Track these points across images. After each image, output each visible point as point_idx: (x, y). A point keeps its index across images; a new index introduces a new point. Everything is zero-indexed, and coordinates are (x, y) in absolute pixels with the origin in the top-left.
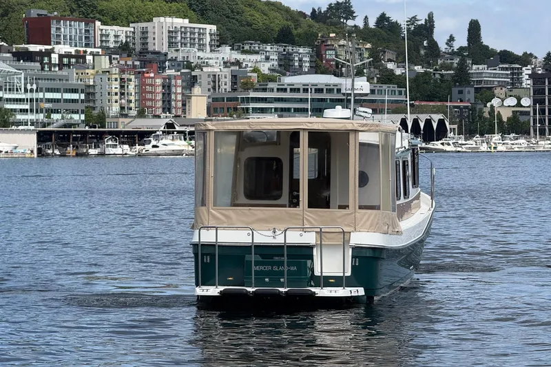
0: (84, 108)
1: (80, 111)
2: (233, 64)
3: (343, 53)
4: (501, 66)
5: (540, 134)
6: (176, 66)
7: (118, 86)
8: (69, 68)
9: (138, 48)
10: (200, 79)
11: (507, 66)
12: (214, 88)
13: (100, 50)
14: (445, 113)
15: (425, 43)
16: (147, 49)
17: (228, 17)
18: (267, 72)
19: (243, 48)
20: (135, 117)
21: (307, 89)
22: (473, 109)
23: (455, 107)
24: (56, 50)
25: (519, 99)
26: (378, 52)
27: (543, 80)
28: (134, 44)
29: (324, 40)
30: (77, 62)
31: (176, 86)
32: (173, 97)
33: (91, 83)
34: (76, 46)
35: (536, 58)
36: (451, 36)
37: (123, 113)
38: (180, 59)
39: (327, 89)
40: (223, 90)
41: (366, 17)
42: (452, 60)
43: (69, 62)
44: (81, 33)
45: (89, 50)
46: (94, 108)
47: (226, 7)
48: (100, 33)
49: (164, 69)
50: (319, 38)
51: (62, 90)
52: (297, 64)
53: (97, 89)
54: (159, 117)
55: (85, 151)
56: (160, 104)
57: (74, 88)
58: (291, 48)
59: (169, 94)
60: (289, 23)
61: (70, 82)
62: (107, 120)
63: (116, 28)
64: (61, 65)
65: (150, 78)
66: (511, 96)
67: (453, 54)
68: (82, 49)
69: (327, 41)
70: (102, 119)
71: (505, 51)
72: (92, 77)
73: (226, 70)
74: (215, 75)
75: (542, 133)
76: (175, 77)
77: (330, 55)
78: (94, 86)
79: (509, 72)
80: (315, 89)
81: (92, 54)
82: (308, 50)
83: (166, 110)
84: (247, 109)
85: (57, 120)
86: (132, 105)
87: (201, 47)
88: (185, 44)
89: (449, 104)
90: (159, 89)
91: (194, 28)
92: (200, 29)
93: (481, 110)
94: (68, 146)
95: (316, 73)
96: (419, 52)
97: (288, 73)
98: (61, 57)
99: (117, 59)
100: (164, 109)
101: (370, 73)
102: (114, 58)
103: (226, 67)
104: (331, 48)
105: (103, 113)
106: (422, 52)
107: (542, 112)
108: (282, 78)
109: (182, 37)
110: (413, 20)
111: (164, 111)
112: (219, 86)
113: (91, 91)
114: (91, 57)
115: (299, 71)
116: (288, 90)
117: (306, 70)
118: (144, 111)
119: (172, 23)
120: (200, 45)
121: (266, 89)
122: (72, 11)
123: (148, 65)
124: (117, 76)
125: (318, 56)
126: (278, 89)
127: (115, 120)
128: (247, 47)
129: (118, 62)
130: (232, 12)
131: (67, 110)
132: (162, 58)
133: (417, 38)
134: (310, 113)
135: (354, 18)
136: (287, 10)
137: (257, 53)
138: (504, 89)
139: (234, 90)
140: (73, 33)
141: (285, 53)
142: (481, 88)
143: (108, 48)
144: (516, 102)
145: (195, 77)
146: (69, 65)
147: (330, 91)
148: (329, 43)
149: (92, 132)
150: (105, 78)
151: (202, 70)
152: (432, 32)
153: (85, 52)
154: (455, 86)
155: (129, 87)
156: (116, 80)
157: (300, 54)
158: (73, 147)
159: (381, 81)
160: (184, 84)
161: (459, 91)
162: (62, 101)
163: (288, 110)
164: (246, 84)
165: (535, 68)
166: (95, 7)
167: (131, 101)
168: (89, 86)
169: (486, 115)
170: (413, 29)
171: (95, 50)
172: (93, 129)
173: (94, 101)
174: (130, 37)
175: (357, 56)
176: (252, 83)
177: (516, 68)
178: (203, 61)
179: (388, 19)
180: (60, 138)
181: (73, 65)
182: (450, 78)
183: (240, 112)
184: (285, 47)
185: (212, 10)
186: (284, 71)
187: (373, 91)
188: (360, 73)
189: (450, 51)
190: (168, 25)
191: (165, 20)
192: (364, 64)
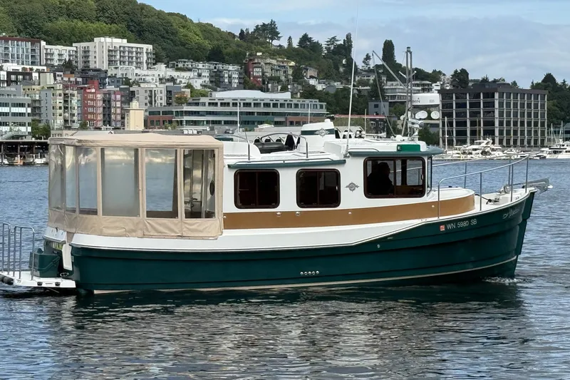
0: (30, 121)
1: (27, 124)
2: (168, 80)
3: (269, 71)
6: (116, 82)
7: (62, 101)
8: (17, 84)
9: (80, 66)
10: (138, 94)
11: (418, 82)
12: (151, 103)
13: (45, 68)
14: (363, 126)
15: (344, 62)
16: (88, 67)
17: (163, 37)
18: (199, 88)
19: (177, 65)
20: (77, 129)
21: (236, 104)
23: (371, 120)
24: (5, 68)
25: (429, 113)
26: (301, 69)
27: (451, 95)
28: (76, 62)
29: (252, 58)
30: (24, 79)
31: (115, 101)
32: (113, 110)
33: (37, 98)
34: (23, 64)
35: (444, 75)
36: (367, 55)
37: (67, 125)
38: (119, 76)
39: (254, 103)
40: (159, 104)
41: (290, 38)
42: (369, 76)
43: (17, 78)
44: (27, 52)
45: (35, 68)
46: (40, 121)
47: (161, 28)
48: (45, 52)
49: (104, 84)
50: (247, 56)
51: (10, 105)
52: (226, 80)
53: (43, 104)
54: (99, 129)
55: (32, 161)
56: (100, 117)
57: (21, 102)
58: (220, 66)
59: (110, 108)
60: (220, 43)
61: (18, 97)
62: (52, 132)
63: (60, 47)
64: (9, 82)
65: (91, 93)
66: (422, 110)
67: (370, 71)
68: (28, 67)
69: (254, 60)
70: (47, 132)
72: (38, 92)
73: (162, 86)
74: (151, 91)
75: (450, 143)
76: (115, 93)
77: (257, 72)
78: (39, 101)
79: (420, 88)
80: (244, 104)
81: (38, 71)
82: (236, 67)
83: (106, 122)
84: (181, 121)
85: (6, 132)
86: (75, 118)
87: (139, 65)
88: (124, 62)
89: (366, 117)
90: (100, 104)
91: (132, 48)
92: (137, 48)
93: (395, 122)
94: (16, 156)
95: (245, 89)
96: (338, 69)
97: (219, 89)
98: (9, 74)
99: (61, 76)
100: (104, 121)
101: (293, 88)
102: (58, 75)
103: (161, 83)
104: (258, 65)
105: (48, 126)
106: (341, 70)
107: (451, 124)
109: (120, 56)
110: (333, 40)
111: (105, 124)
112: (155, 101)
113: (37, 105)
114: (37, 75)
115: (228, 87)
116: (219, 104)
117: (236, 86)
118: (86, 124)
119: (112, 43)
120: (137, 63)
121: (198, 104)
122: (19, 32)
123: (89, 80)
124: (61, 92)
125: (246, 72)
126: (209, 104)
127: (60, 132)
128: (180, 65)
129: (62, 79)
130: (167, 33)
131: (14, 123)
132: (103, 75)
133: (337, 57)
134: (239, 125)
135: (279, 38)
136: (218, 31)
137: (190, 70)
139: (169, 104)
140: (20, 53)
141: (216, 70)
142: (395, 102)
143: (53, 66)
144: (427, 115)
145: (133, 93)
146: (16, 82)
147: (257, 105)
148: (256, 61)
149: (39, 143)
150: (50, 93)
151: (139, 86)
152: (350, 51)
153: (31, 69)
154: (372, 101)
155: (72, 101)
156: (60, 95)
157: (229, 71)
158: (21, 157)
159: (303, 96)
160: (123, 99)
161: (375, 105)
162: (10, 114)
163: (219, 122)
164: (180, 99)
165: (444, 84)
166: (41, 28)
167: (74, 115)
168: (35, 101)
169: (400, 127)
170: (332, 48)
171: (40, 68)
172: (39, 141)
173: (40, 115)
174: (73, 55)
175: (282, 73)
176: (186, 98)
177: (426, 85)
178: (140, 77)
179: (309, 40)
180: (9, 149)
181: (20, 81)
182: (366, 94)
183: (174, 124)
184: (216, 64)
185: (149, 31)
186: (215, 87)
187: (296, 106)
188: (284, 89)
189: (367, 68)
190: (108, 45)
191: (105, 40)
192: (288, 80)
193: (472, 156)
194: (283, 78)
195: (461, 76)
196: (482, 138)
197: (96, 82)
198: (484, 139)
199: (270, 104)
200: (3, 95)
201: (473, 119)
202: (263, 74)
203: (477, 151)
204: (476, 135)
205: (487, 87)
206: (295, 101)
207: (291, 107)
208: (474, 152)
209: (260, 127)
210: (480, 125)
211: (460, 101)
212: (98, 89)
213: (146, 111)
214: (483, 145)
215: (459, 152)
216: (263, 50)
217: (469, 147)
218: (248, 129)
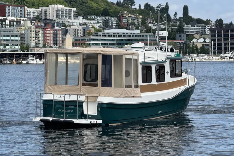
0: (20, 44)
1: (18, 45)
2: (83, 24)
3: (130, 20)
4: (197, 25)
5: (214, 54)
6: (59, 25)
7: (35, 34)
8: (14, 26)
9: (43, 18)
10: (70, 31)
11: (200, 25)
12: (75, 35)
13: (27, 19)
14: (173, 45)
15: (165, 15)
16: (47, 18)
18: (98, 28)
19: (88, 17)
20: (42, 47)
21: (115, 35)
22: (185, 43)
23: (178, 43)
24: (8, 19)
25: (205, 39)
26: (145, 19)
27: (215, 31)
28: (41, 16)
29: (122, 14)
30: (17, 24)
31: (59, 34)
32: (58, 38)
34: (16, 17)
35: (212, 21)
36: (176, 12)
37: (37, 45)
38: (61, 22)
39: (123, 35)
40: (79, 36)
41: (140, 4)
42: (176, 22)
43: (14, 24)
44: (18, 11)
45: (22, 19)
46: (24, 44)
48: (26, 11)
49: (54, 27)
50: (120, 13)
51: (11, 36)
52: (110, 24)
53: (26, 35)
54: (52, 47)
55: (20, 62)
56: (52, 42)
57: (16, 35)
58: (108, 18)
59: (56, 37)
60: (107, 7)
61: (14, 32)
62: (30, 49)
63: (33, 9)
64: (10, 25)
65: (48, 30)
66: (201, 38)
67: (177, 20)
68: (19, 18)
70: (27, 48)
71: (199, 19)
72: (23, 30)
73: (80, 27)
74: (76, 29)
76: (59, 30)
77: (125, 21)
78: (24, 34)
79: (200, 28)
80: (119, 35)
82: (115, 18)
84: (90, 44)
85: (9, 49)
86: (41, 42)
87: (70, 17)
88: (63, 16)
89: (175, 41)
90: (52, 35)
91: (67, 9)
92: (69, 10)
93: (189, 44)
94: (13, 59)
95: (119, 28)
96: (162, 19)
97: (107, 28)
98: (10, 22)
99: (34, 22)
100: (54, 44)
101: (141, 28)
102: (33, 22)
103: (80, 26)
104: (125, 17)
105: (28, 46)
106: (164, 19)
107: (215, 44)
108: (104, 30)
109: (61, 13)
110: (160, 5)
112: (78, 34)
113: (23, 36)
114: (23, 22)
115: (111, 28)
116: (107, 36)
117: (115, 27)
118: (46, 45)
119: (58, 7)
120: (69, 16)
121: (98, 35)
122: (15, 2)
123: (47, 25)
124: (34, 30)
125: (119, 21)
126: (103, 35)
127: (33, 48)
128: (89, 17)
129: (35, 24)
130: (83, 2)
131: (13, 44)
132: (53, 22)
133: (161, 13)
134: (116, 45)
135: (135, 5)
136: (106, 1)
137: (94, 20)
138: (198, 35)
139: (84, 36)
140: (15, 12)
141: (106, 20)
142: (189, 34)
143: (30, 18)
144: (204, 40)
145: (67, 30)
146: (13, 25)
147: (124, 36)
148: (124, 15)
149: (24, 54)
150: (29, 30)
151: (70, 27)
152: (168, 11)
154: (178, 34)
155: (39, 34)
156: (34, 31)
157: (112, 20)
158: (16, 60)
159: (146, 32)
160: (63, 33)
161: (179, 36)
162: (11, 40)
163: (107, 44)
164: (89, 33)
165: (211, 26)
166: (25, 1)
168: (22, 34)
169: (191, 46)
170: (160, 9)
171: (25, 19)
172: (24, 52)
173: (24, 40)
174: (39, 13)
175: (136, 21)
176: (92, 33)
177: (203, 26)
178: (70, 23)
179: (149, 5)
180: (10, 56)
181: (15, 25)
182: (175, 30)
183: (87, 45)
184: (106, 17)
185: (75, 1)
186: (105, 28)
187: (143, 36)
188: (137, 29)
189: (176, 19)
190: (55, 8)
191: (54, 6)
192: (139, 24)
193: (225, 59)
194: (137, 23)
195: (220, 22)
196: (229, 51)
197: (50, 25)
198: (230, 52)
199: (131, 35)
200: (7, 31)
201: (225, 42)
202: (127, 22)
203: (227, 57)
204: (227, 49)
205: (232, 27)
206: (142, 34)
207: (140, 37)
208: (226, 58)
209: (126, 46)
210: (228, 45)
211: (220, 34)
212: (51, 28)
213: (73, 39)
214: (230, 54)
215: (219, 57)
216: (128, 10)
217: (223, 55)
218: (121, 47)
